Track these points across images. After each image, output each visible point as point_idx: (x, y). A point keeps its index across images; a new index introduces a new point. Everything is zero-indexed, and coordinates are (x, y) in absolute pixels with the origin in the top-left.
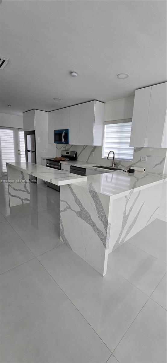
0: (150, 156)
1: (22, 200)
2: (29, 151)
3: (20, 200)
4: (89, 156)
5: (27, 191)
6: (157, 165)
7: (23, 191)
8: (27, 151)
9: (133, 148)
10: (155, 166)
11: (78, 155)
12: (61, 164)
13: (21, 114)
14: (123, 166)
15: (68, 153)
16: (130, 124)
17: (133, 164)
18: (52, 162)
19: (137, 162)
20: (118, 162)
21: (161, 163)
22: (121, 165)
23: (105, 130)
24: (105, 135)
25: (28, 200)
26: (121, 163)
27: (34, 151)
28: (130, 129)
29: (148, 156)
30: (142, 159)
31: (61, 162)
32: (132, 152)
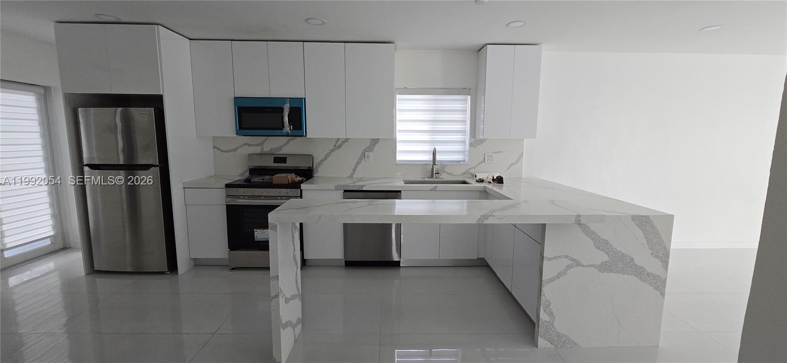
0: (500, 152)
4: (359, 163)
6: (512, 164)
10: (510, 166)
14: (450, 174)
15: (281, 160)
17: (471, 168)
19: (479, 164)
21: (517, 161)
22: (447, 173)
23: (397, 106)
24: (399, 117)
26: (446, 169)
29: (496, 153)
30: (486, 158)
32: (465, 147)
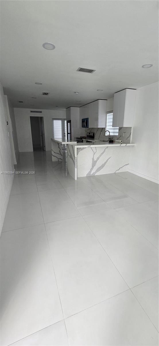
0: (125, 132)
1: (58, 159)
2: (69, 133)
3: (57, 159)
4: (100, 135)
5: (61, 154)
6: (128, 138)
7: (59, 154)
8: (68, 133)
9: (118, 128)
11: (95, 134)
12: (82, 140)
13: (65, 109)
15: (89, 134)
16: (112, 113)
17: (118, 138)
18: (78, 139)
19: (120, 137)
20: (112, 137)
21: (129, 136)
23: (108, 117)
24: (107, 121)
25: (62, 159)
27: (71, 133)
28: (112, 117)
30: (122, 134)
31: (83, 139)
32: (118, 131)
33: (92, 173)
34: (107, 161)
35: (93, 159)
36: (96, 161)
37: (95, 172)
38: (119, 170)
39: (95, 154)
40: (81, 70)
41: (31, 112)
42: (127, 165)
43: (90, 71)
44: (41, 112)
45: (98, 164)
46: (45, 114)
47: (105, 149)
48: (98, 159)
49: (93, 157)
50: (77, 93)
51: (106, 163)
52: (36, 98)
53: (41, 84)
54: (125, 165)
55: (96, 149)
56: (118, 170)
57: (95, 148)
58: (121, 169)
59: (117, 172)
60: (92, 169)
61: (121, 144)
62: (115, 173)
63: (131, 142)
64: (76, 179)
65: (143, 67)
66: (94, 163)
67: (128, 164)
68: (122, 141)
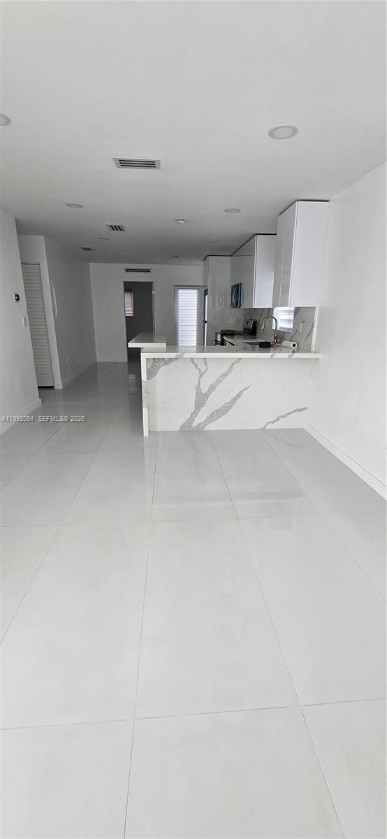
2: (206, 322)
8: (204, 322)
10: (307, 338)
13: (202, 263)
15: (247, 323)
17: (292, 337)
19: (295, 333)
20: (282, 334)
21: (310, 332)
30: (298, 327)
32: (292, 316)
33: (195, 424)
34: (239, 396)
35: (198, 388)
36: (207, 395)
37: (205, 421)
38: (275, 421)
39: (203, 376)
40: (124, 163)
41: (128, 270)
42: (300, 410)
43: (150, 164)
44: (148, 271)
45: (214, 402)
46: (158, 275)
47: (233, 365)
48: (212, 388)
49: (199, 383)
50: (181, 222)
51: (235, 400)
52: (108, 239)
53: (81, 206)
54: (295, 411)
55: (205, 363)
56: (273, 423)
57: (203, 361)
58: (281, 419)
59: (271, 426)
60: (194, 414)
61: (294, 352)
62: (263, 429)
63: (313, 349)
64: (146, 433)
65: (271, 133)
66: (201, 399)
67: (306, 409)
68: (294, 345)
